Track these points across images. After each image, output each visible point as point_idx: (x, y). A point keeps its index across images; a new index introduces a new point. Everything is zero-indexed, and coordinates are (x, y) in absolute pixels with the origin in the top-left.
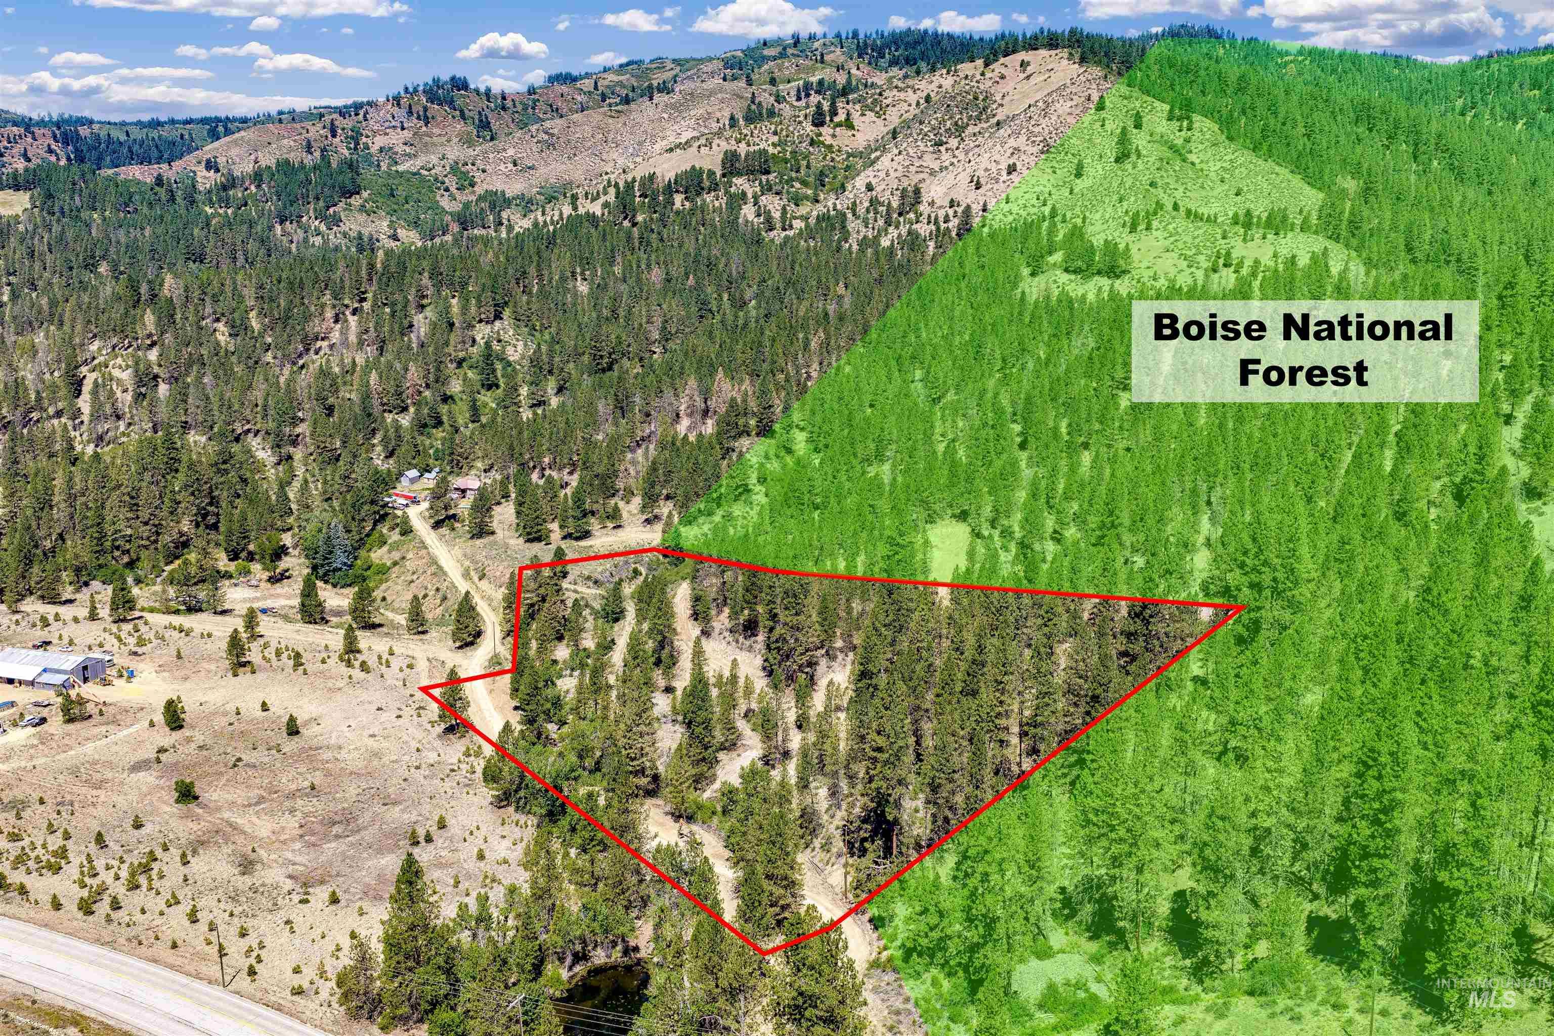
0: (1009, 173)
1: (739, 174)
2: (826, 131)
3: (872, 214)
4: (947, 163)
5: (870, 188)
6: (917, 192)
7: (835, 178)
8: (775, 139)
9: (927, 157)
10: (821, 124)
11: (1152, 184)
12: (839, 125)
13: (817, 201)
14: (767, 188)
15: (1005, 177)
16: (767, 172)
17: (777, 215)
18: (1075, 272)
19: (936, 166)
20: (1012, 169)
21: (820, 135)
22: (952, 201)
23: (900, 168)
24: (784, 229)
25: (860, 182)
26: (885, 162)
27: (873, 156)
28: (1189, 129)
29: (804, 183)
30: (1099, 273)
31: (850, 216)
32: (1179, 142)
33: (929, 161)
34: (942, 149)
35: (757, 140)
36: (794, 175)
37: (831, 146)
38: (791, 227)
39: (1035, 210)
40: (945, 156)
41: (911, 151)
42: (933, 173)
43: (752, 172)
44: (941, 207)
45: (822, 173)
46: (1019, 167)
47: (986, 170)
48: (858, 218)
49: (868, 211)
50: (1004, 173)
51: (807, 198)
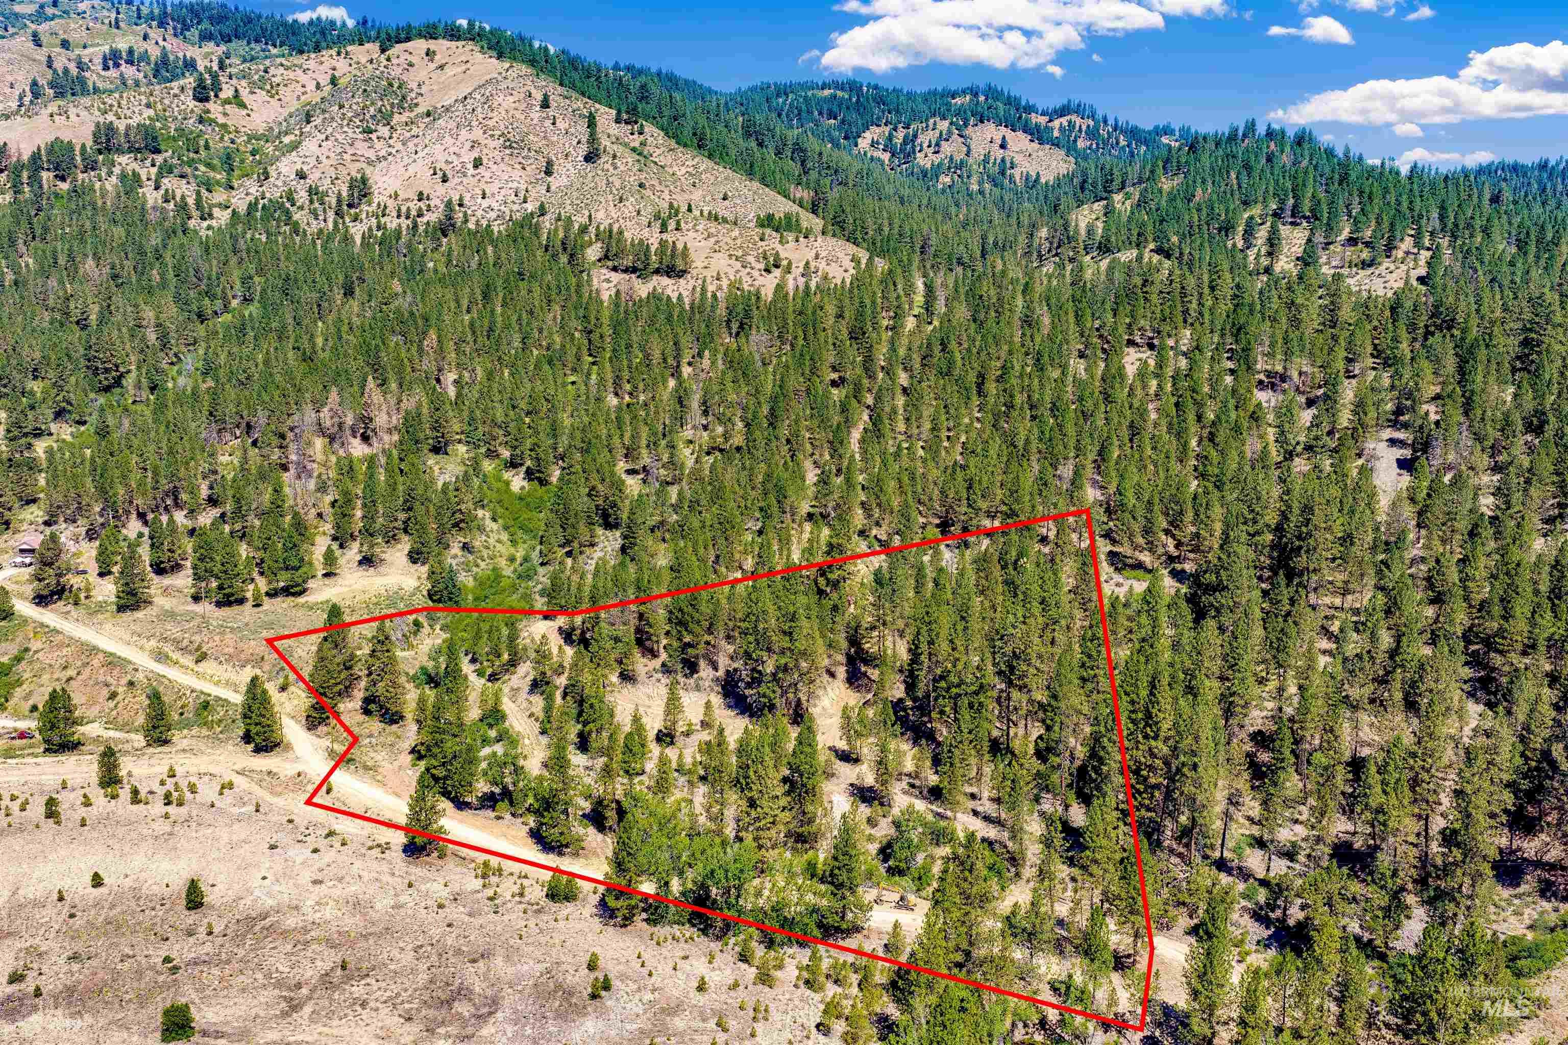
0: (476, 167)
1: (120, 151)
2: (214, 108)
3: (317, 205)
4: (381, 154)
5: (301, 175)
6: (364, 181)
7: (242, 161)
8: (151, 112)
9: (359, 144)
10: (206, 99)
11: (641, 185)
12: (227, 102)
13: (232, 188)
14: (166, 170)
15: (471, 171)
16: (157, 151)
17: (191, 201)
18: (626, 271)
19: (371, 154)
20: (477, 163)
21: (208, 111)
22: (421, 194)
23: (332, 155)
24: (203, 218)
25: (286, 167)
26: (310, 146)
27: (286, 140)
28: (641, 133)
29: (208, 165)
30: (657, 272)
31: (288, 205)
32: (636, 144)
33: (361, 148)
34: (374, 136)
35: (129, 113)
36: (192, 155)
37: (224, 126)
38: (211, 216)
39: (515, 207)
40: (378, 145)
41: (340, 138)
42: (370, 163)
43: (139, 150)
44: (407, 200)
45: (229, 157)
46: (485, 161)
47: (447, 162)
48: (301, 208)
49: (311, 202)
50: (470, 166)
51: (218, 183)
